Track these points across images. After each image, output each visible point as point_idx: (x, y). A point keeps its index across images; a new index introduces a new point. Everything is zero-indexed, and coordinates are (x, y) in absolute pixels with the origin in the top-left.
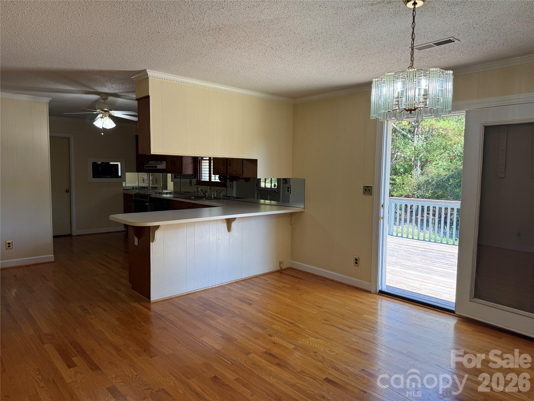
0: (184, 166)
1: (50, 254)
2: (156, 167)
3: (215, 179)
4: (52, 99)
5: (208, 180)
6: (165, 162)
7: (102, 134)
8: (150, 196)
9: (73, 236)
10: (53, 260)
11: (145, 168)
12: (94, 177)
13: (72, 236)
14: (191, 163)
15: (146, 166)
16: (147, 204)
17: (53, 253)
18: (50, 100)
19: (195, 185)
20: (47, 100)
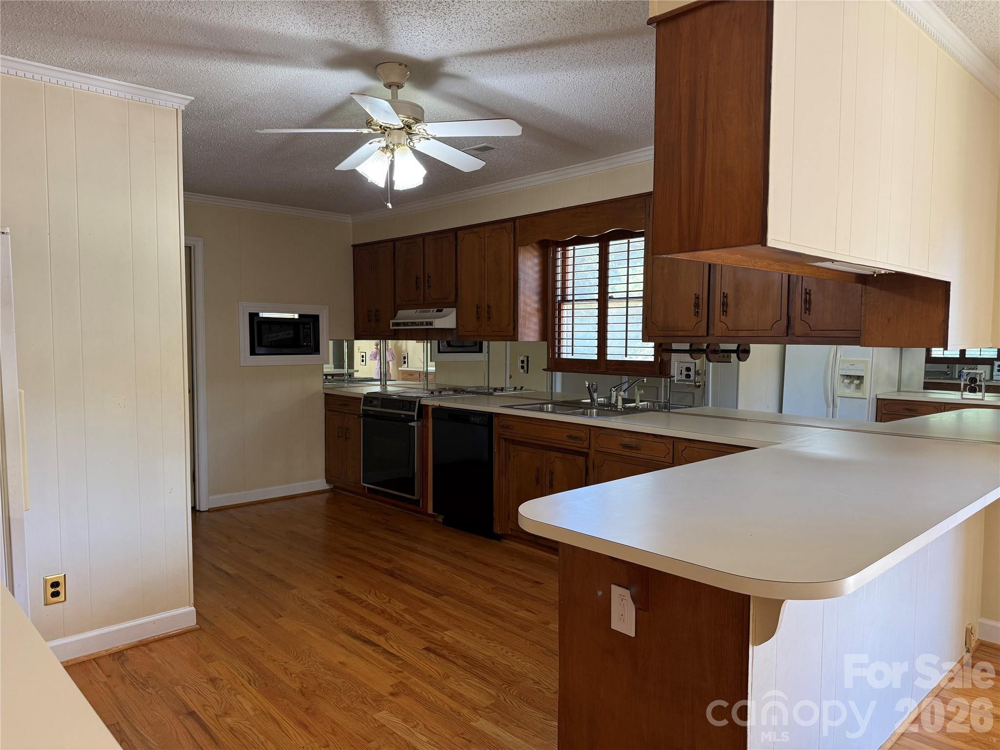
0: (521, 321)
1: (184, 606)
2: (431, 324)
3: (626, 355)
4: (193, 98)
5: (595, 357)
6: (455, 309)
7: (390, 205)
8: (420, 400)
9: (199, 511)
10: (192, 622)
11: (391, 328)
12: (253, 353)
13: (198, 513)
14: (538, 310)
15: (393, 323)
16: (412, 424)
17: (192, 601)
18: (187, 102)
19: (544, 370)
20: (181, 101)
